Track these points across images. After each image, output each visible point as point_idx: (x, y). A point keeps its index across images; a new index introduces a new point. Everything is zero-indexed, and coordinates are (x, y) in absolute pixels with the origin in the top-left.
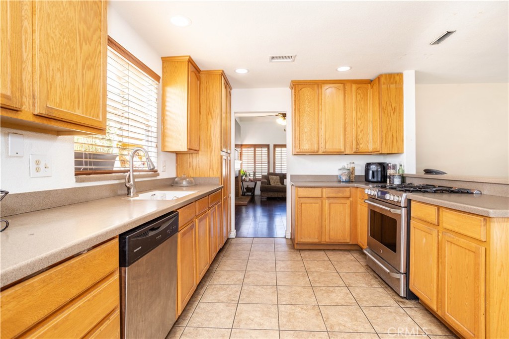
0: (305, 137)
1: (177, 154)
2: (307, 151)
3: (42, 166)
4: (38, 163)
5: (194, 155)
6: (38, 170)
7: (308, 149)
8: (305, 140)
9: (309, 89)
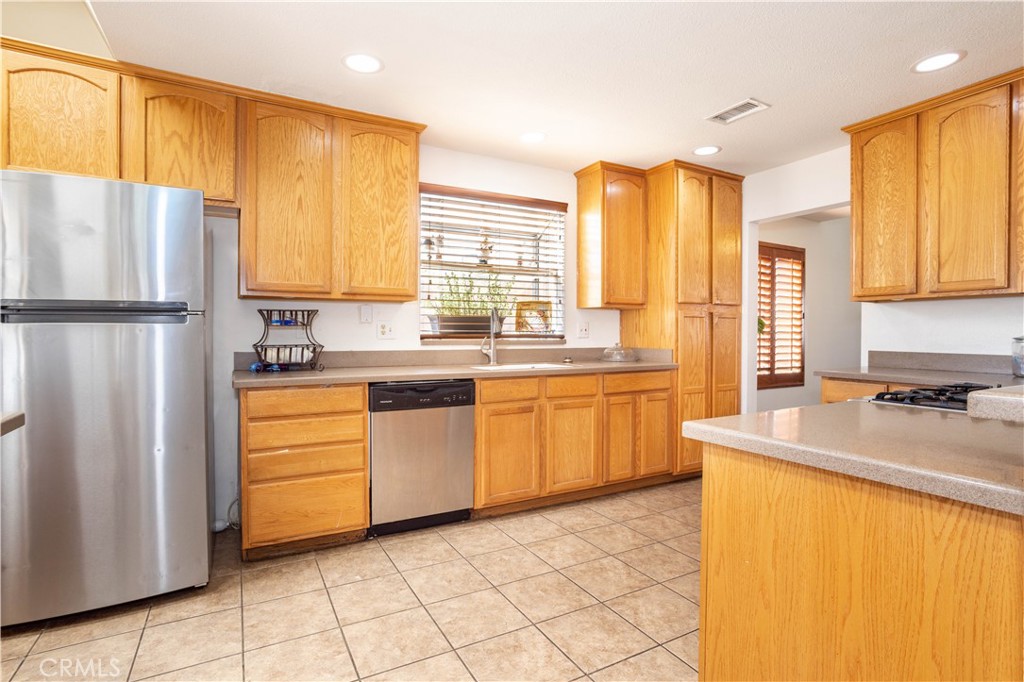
0: (878, 257)
1: (621, 311)
2: (882, 292)
3: (387, 330)
4: (383, 327)
5: (642, 312)
6: (383, 333)
7: (886, 288)
8: (877, 266)
9: (889, 134)
